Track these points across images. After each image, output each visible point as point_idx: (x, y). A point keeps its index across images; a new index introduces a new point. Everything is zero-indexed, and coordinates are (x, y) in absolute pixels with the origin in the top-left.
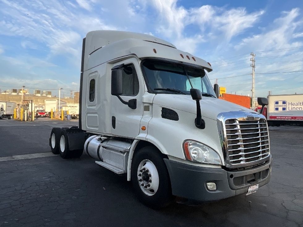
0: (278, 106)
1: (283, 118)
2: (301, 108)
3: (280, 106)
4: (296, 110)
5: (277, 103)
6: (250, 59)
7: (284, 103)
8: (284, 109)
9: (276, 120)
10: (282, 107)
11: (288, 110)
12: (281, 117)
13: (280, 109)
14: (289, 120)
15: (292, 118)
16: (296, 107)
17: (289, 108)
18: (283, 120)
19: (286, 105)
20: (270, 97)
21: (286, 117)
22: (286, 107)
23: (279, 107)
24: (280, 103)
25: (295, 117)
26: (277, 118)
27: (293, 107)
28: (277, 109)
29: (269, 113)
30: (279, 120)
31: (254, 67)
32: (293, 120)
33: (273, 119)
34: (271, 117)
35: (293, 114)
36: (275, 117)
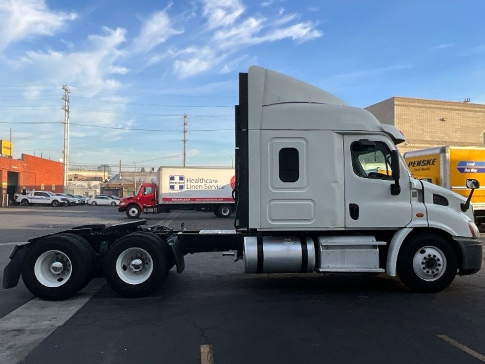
0: (174, 183)
1: (181, 200)
2: (201, 187)
3: (176, 183)
4: (195, 189)
5: (172, 178)
6: (62, 97)
7: (181, 178)
8: (181, 187)
9: (171, 203)
10: (179, 185)
11: (185, 189)
12: (178, 199)
13: (177, 187)
14: (188, 203)
15: (192, 199)
16: (195, 184)
17: (188, 186)
18: (179, 203)
19: (183, 181)
20: (163, 169)
21: (183, 199)
22: (184, 185)
23: (175, 185)
24: (177, 179)
25: (193, 198)
26: (173, 200)
27: (192, 184)
28: (172, 187)
29: (162, 194)
30: (176, 203)
31: (67, 111)
32: (192, 202)
33: (167, 203)
34: (165, 199)
35: (191, 195)
36: (170, 199)
